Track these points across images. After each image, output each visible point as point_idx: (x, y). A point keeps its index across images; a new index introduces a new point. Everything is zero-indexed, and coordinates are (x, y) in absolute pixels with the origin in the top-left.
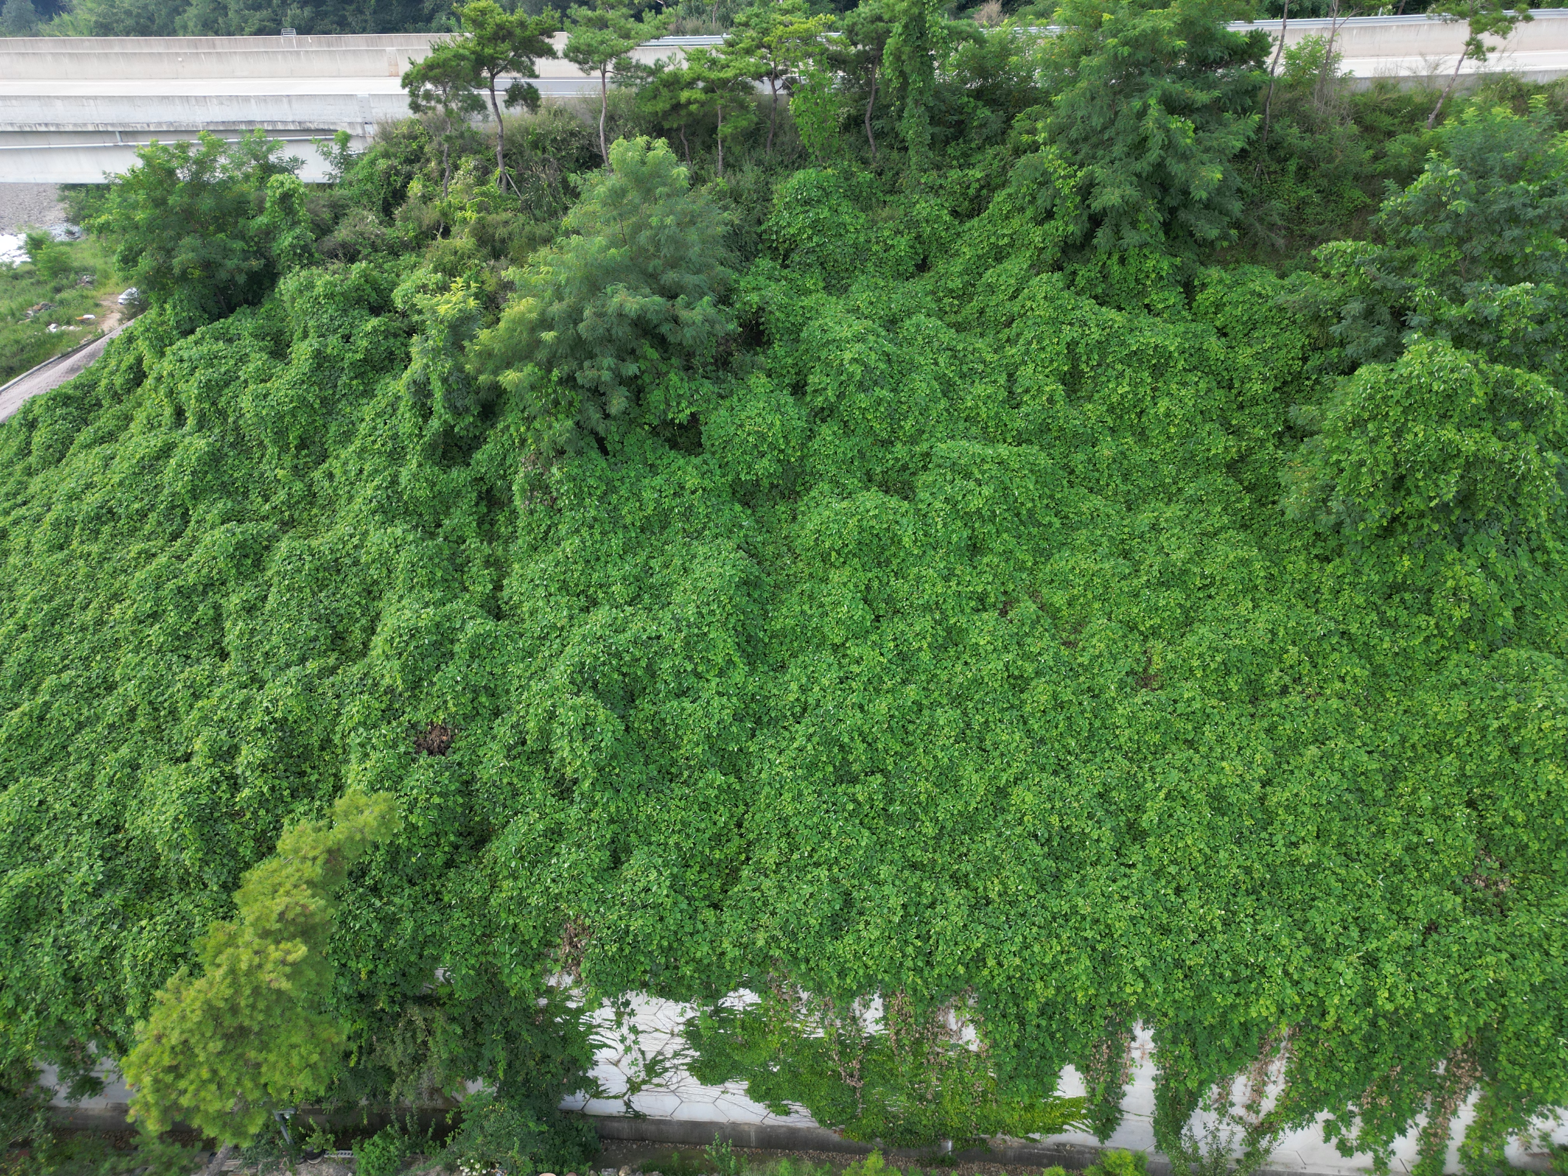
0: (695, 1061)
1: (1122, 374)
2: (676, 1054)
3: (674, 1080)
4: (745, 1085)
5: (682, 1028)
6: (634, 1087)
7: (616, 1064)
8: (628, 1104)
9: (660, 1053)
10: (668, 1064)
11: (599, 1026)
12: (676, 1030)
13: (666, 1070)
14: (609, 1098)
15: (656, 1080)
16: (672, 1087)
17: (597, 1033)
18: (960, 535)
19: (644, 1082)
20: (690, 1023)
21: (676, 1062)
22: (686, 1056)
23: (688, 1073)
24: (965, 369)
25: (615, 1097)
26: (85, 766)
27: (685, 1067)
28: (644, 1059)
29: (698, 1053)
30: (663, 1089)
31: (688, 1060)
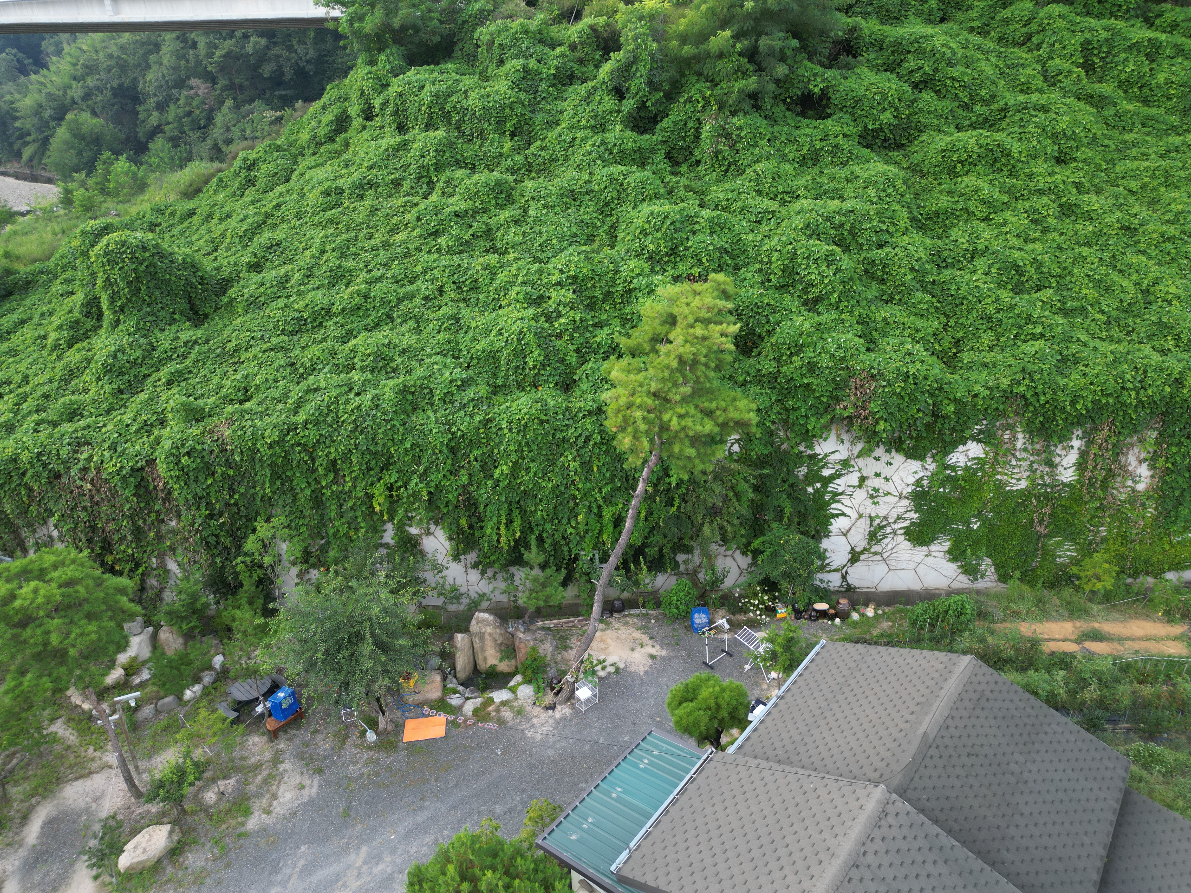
0: (912, 523)
1: (1126, 59)
2: (899, 518)
3: (890, 547)
4: (947, 545)
5: (910, 489)
6: (855, 557)
7: (846, 533)
8: (844, 578)
9: (886, 518)
10: (888, 530)
11: (842, 494)
12: (904, 492)
13: (885, 536)
14: (829, 572)
15: (875, 549)
16: (885, 555)
17: (838, 501)
18: (1051, 149)
19: (864, 551)
20: (918, 483)
21: (896, 526)
22: (905, 519)
23: (902, 538)
24: (1008, 63)
25: (835, 570)
26: (412, 324)
27: (902, 531)
28: (871, 525)
29: (917, 515)
30: (878, 558)
31: (907, 523)
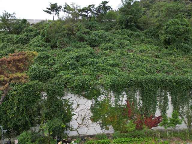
0: (92, 116)
2: (88, 115)
3: (87, 123)
5: (90, 107)
7: (76, 120)
8: (77, 132)
9: (85, 115)
10: (86, 118)
11: (74, 109)
13: (86, 120)
14: (74, 130)
15: (84, 124)
16: (87, 125)
17: (73, 111)
19: (81, 124)
21: (88, 117)
23: (90, 120)
27: (90, 118)
28: (82, 117)
29: (92, 114)
30: (85, 126)
31: (90, 116)
